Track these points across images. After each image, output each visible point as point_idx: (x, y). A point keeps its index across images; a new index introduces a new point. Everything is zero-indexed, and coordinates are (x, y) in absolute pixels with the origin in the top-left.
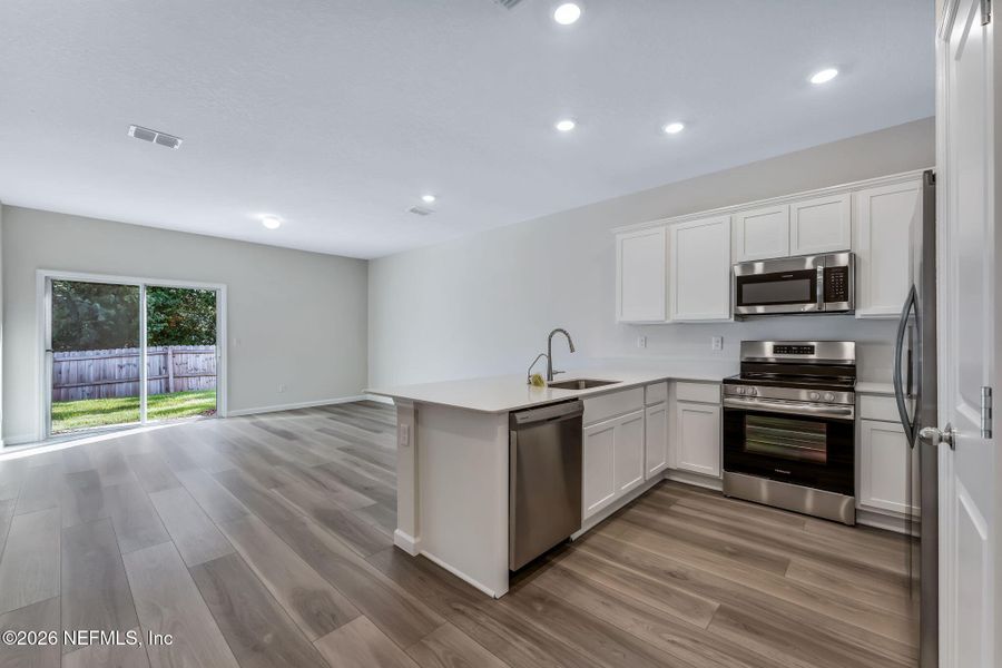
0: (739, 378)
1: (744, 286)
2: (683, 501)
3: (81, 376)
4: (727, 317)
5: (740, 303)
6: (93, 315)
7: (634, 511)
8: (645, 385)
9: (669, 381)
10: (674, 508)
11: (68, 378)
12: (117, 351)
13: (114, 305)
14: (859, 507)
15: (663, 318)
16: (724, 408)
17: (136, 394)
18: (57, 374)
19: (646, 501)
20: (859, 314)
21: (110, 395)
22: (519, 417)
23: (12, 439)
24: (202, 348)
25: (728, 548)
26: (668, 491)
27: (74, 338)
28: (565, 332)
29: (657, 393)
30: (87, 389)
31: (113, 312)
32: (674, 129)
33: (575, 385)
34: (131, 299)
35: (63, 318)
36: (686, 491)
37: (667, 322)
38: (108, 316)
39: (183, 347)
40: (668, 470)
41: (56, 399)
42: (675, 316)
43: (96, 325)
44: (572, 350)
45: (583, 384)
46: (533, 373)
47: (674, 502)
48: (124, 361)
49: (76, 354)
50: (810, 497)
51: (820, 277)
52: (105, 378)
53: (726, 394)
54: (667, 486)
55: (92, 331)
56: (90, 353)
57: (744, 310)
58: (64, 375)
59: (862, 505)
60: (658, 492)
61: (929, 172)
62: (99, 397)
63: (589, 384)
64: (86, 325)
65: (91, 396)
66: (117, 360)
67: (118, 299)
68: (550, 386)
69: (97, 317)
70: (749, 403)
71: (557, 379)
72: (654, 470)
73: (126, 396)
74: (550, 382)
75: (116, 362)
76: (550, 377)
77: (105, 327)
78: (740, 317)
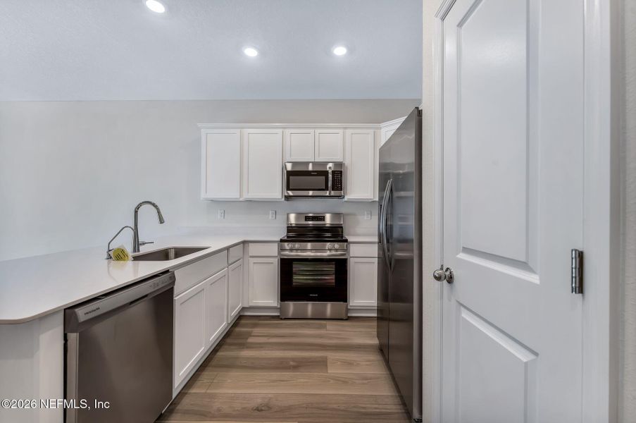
0: (286, 238)
1: (291, 177)
2: (256, 331)
4: (280, 197)
5: (288, 189)
7: (220, 354)
8: (228, 248)
9: (244, 242)
10: (251, 340)
14: (349, 307)
15: (238, 197)
16: (281, 259)
19: (228, 341)
20: (346, 198)
22: (82, 314)
25: (292, 363)
26: (245, 326)
28: (154, 205)
29: (235, 253)
32: (251, 52)
33: (164, 255)
36: (257, 321)
37: (241, 199)
40: (243, 309)
42: (246, 196)
44: (161, 221)
45: (172, 254)
46: (114, 246)
47: (249, 335)
50: (329, 308)
51: (330, 176)
53: (282, 249)
54: (243, 322)
57: (291, 193)
59: (351, 306)
60: (237, 329)
61: (417, 108)
63: (180, 252)
68: (136, 258)
70: (294, 254)
71: (144, 250)
72: (234, 313)
74: (137, 254)
76: (136, 248)
78: (288, 198)
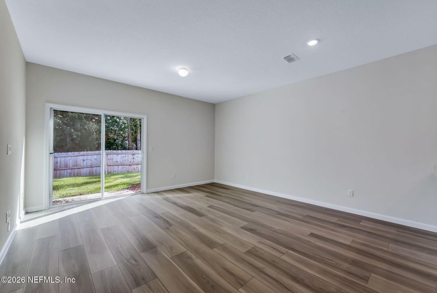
3: (66, 165)
6: (71, 135)
11: (60, 166)
12: (82, 153)
13: (80, 131)
17: (98, 175)
18: (56, 163)
21: (79, 175)
23: (30, 209)
24: (120, 151)
27: (63, 146)
30: (68, 171)
31: (79, 134)
34: (88, 127)
35: (58, 137)
38: (77, 135)
39: (111, 151)
41: (56, 177)
43: (73, 140)
48: (85, 157)
49: (64, 154)
52: (77, 165)
55: (71, 143)
56: (70, 153)
58: (59, 164)
62: (74, 176)
64: (68, 139)
65: (70, 176)
66: (82, 157)
67: (82, 127)
69: (73, 136)
73: (87, 176)
75: (82, 158)
77: (77, 141)
